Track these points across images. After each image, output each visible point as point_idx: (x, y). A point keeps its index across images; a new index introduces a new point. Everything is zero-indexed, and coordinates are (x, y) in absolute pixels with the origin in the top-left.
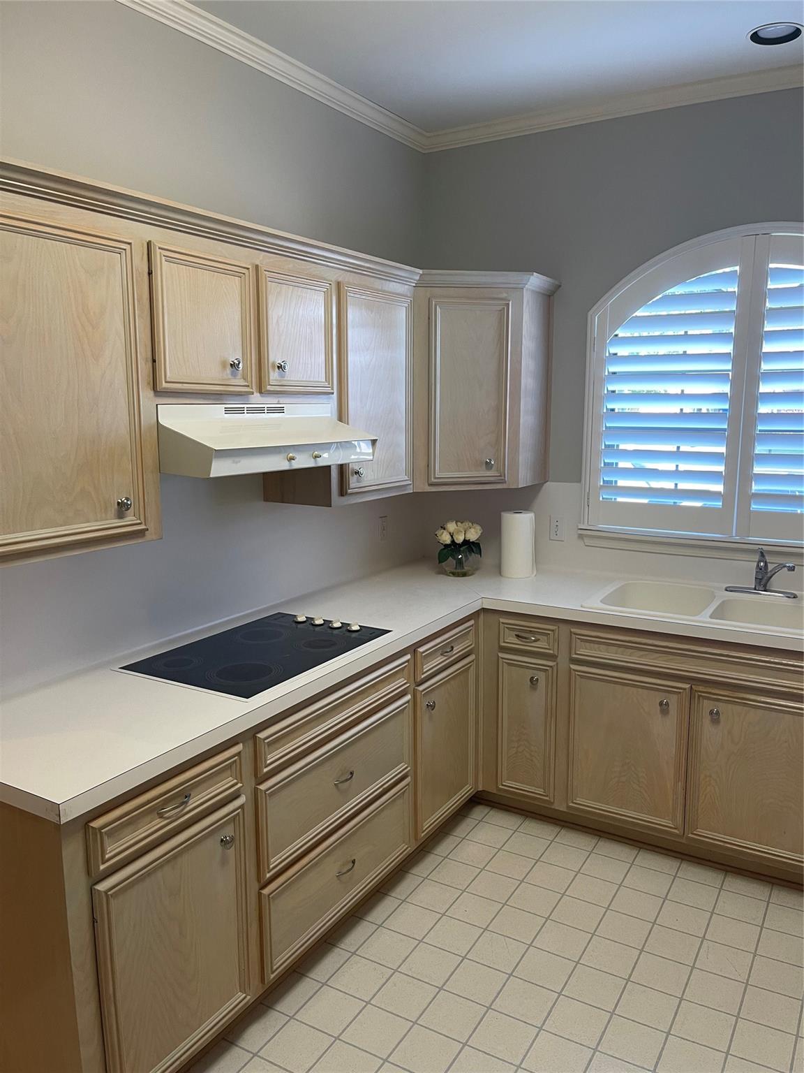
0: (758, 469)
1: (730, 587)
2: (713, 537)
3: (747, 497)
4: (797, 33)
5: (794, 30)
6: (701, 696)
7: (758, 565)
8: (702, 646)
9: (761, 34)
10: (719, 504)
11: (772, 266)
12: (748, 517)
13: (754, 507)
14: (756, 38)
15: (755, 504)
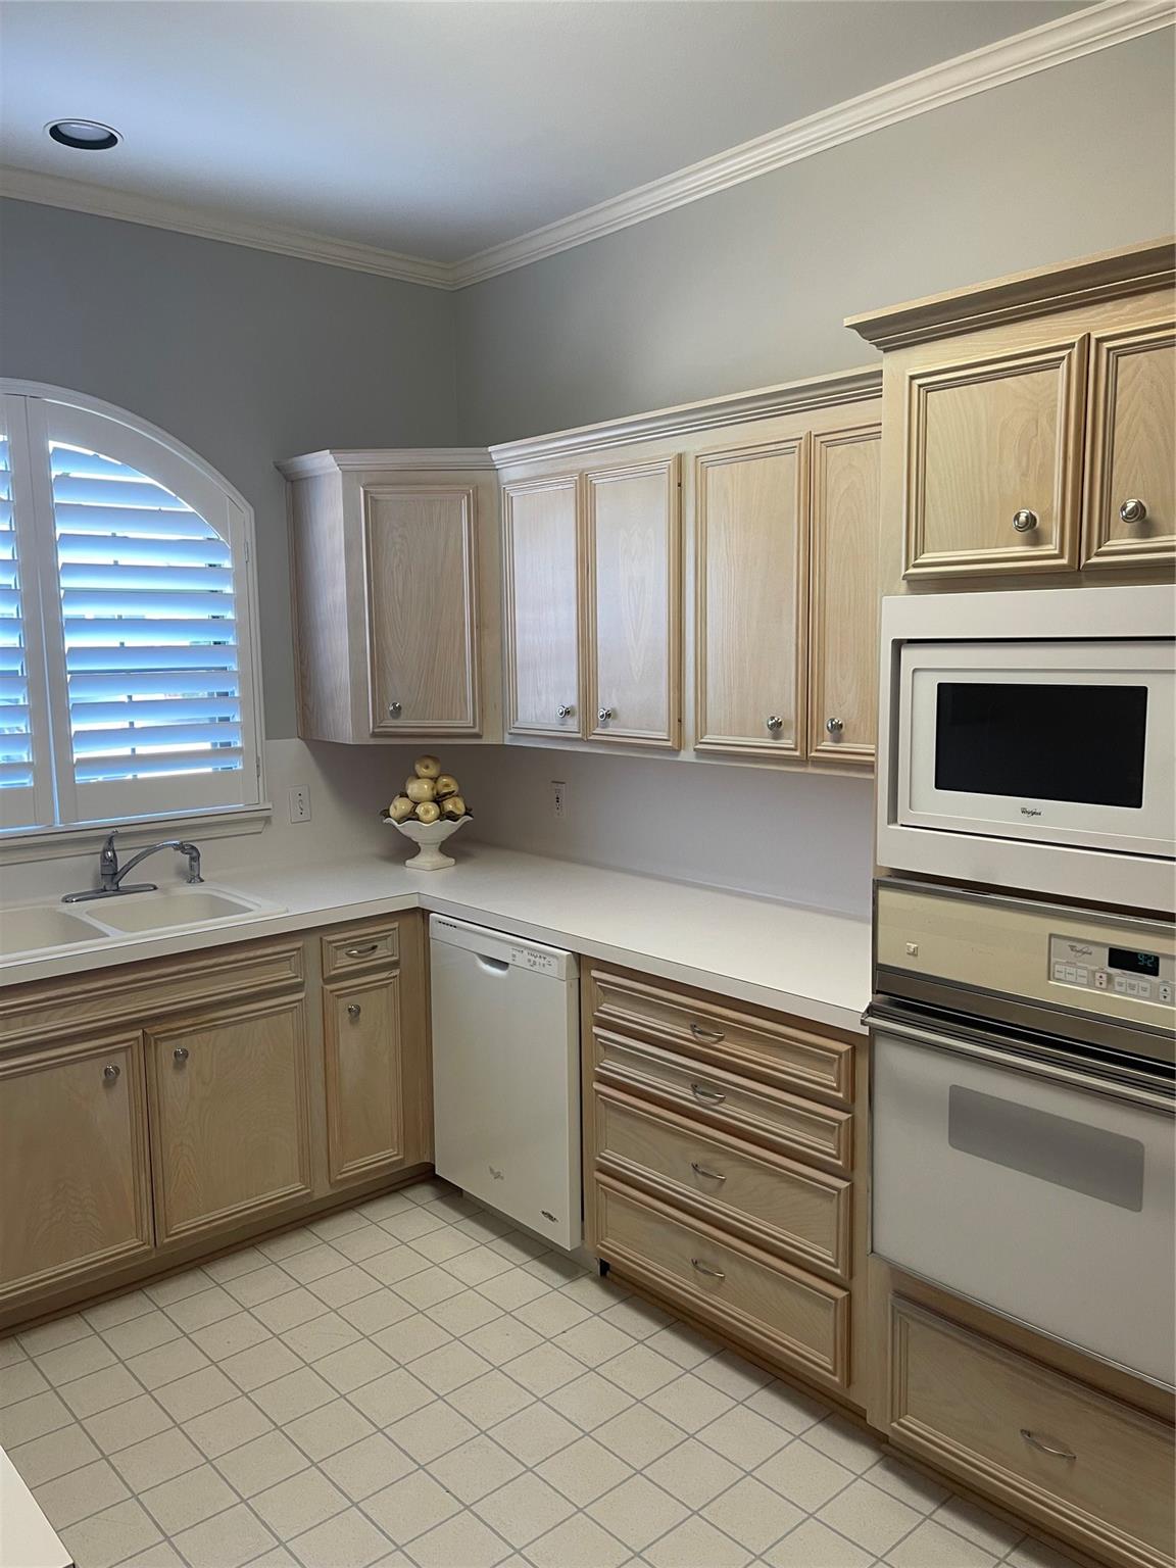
0: (77, 726)
1: (69, 896)
2: (24, 831)
3: (68, 768)
4: (111, 141)
5: (106, 136)
6: (158, 1039)
7: (104, 858)
8: (172, 965)
9: (64, 130)
10: (28, 781)
11: (52, 445)
12: (74, 796)
13: (79, 779)
14: (56, 132)
15: (80, 774)
